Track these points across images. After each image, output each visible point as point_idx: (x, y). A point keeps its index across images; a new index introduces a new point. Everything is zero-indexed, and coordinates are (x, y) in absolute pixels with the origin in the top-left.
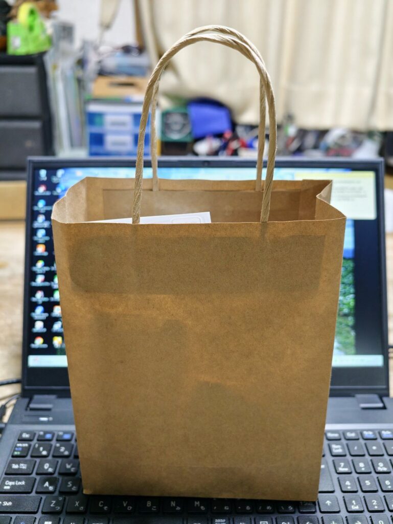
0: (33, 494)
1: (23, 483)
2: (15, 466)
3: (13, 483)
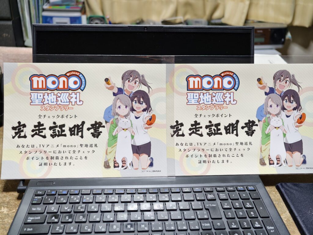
0: (46, 223)
1: (39, 218)
2: (34, 209)
3: (33, 218)
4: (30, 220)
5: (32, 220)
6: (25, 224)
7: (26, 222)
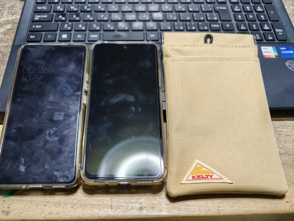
0: (53, 21)
1: (46, 16)
2: (39, 8)
3: (40, 16)
4: (37, 18)
5: (39, 18)
6: (32, 21)
7: (33, 20)
